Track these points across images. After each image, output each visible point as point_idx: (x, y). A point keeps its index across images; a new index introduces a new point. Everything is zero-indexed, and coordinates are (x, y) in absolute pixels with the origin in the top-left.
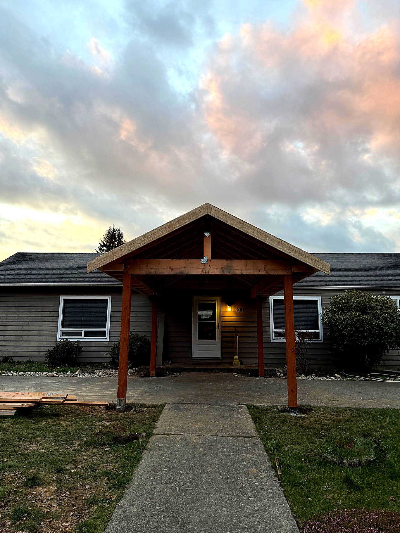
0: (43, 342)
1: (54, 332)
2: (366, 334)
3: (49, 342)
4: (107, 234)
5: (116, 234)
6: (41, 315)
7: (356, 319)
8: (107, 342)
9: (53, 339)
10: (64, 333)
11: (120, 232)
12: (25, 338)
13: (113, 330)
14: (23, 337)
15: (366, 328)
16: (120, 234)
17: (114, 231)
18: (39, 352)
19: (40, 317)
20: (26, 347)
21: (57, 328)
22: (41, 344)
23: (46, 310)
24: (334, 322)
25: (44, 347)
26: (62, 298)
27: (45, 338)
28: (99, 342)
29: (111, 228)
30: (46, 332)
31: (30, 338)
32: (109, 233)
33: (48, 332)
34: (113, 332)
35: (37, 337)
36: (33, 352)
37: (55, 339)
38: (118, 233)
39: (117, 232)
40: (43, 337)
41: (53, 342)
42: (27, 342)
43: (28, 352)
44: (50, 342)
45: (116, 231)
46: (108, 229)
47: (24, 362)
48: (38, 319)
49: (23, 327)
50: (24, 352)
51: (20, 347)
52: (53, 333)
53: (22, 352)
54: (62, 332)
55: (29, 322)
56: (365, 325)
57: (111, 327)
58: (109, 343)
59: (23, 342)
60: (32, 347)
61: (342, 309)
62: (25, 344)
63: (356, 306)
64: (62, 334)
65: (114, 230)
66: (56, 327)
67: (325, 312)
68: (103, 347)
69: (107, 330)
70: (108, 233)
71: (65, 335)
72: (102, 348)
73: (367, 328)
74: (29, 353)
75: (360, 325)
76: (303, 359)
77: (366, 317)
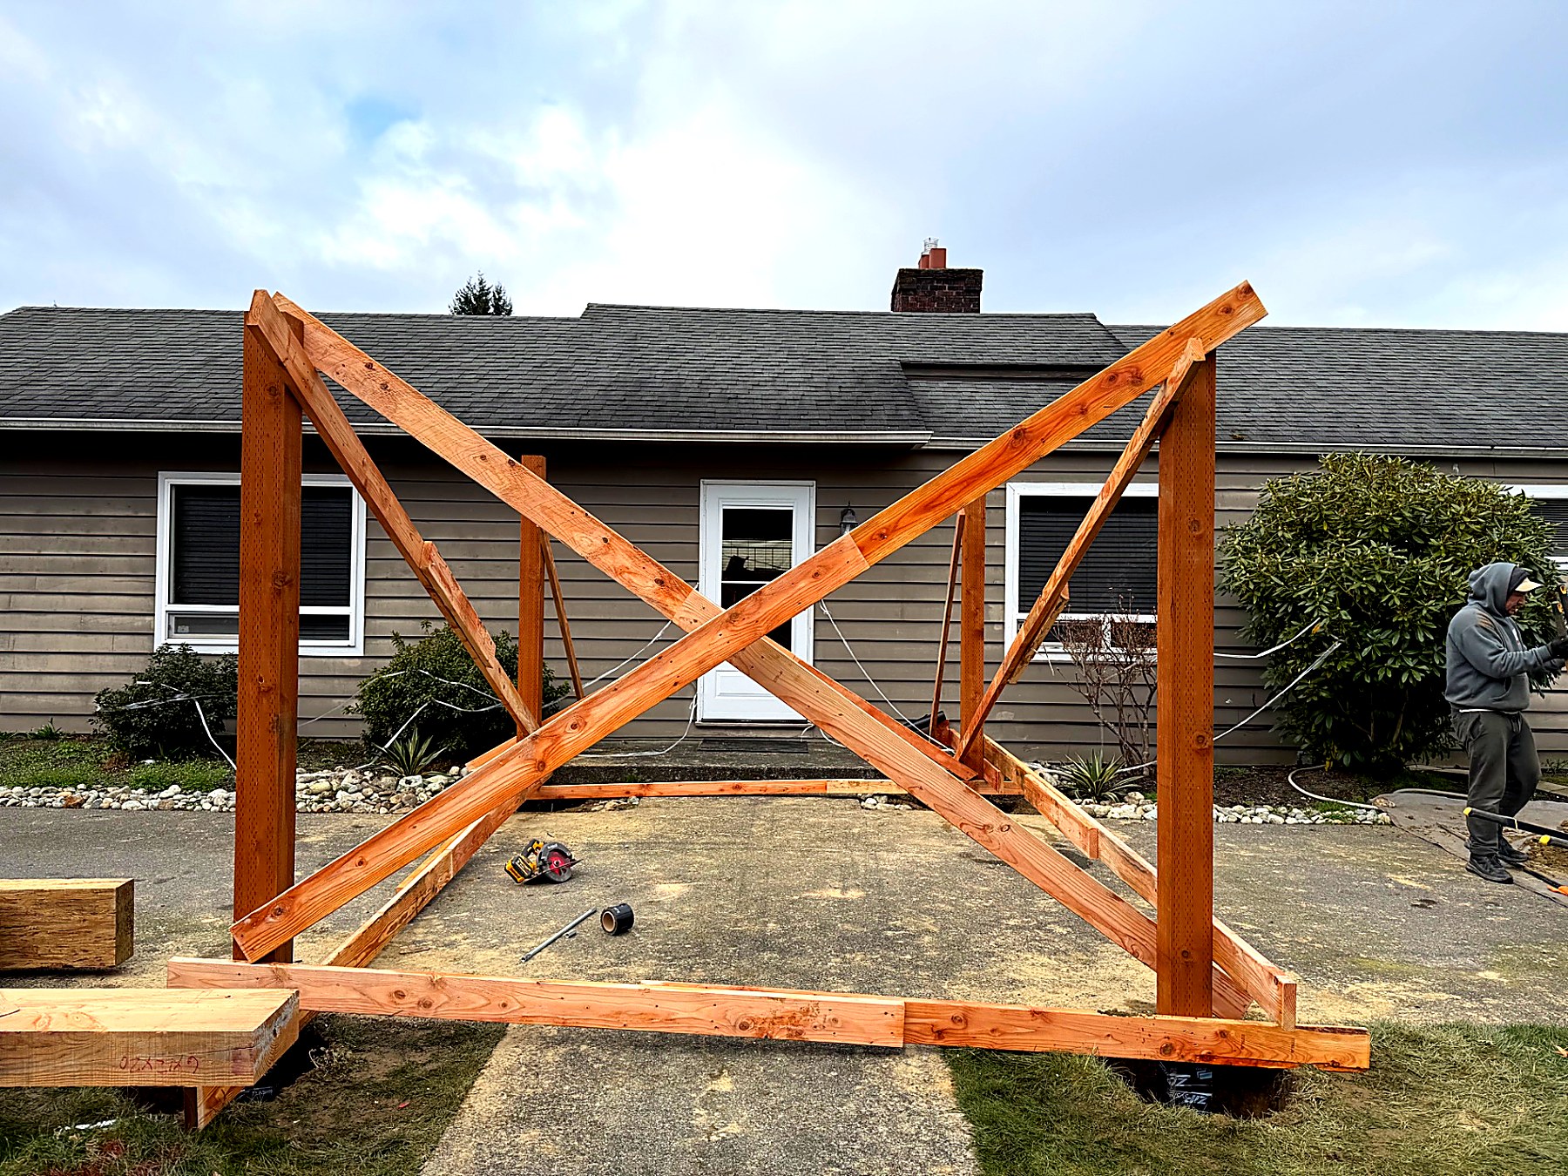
0: (100, 657)
1: (142, 618)
2: (1425, 636)
3: (122, 657)
4: (461, 303)
5: (490, 303)
6: (81, 550)
7: (1383, 575)
8: (357, 660)
9: (138, 644)
10: (182, 622)
11: (500, 298)
12: (23, 643)
13: (378, 612)
14: (16, 636)
15: (1425, 612)
16: (501, 303)
17: (484, 292)
18: (85, 697)
19: (80, 558)
20: (32, 676)
21: (152, 603)
22: (93, 664)
23: (103, 530)
24: (1280, 586)
25: (106, 677)
26: (167, 482)
27: (104, 643)
28: (324, 660)
29: (472, 283)
30: (107, 619)
31: (46, 643)
32: (466, 298)
33: (115, 618)
34: (378, 621)
35: (75, 636)
36: (61, 697)
37: (148, 644)
38: (495, 299)
39: (491, 295)
40: (100, 637)
41: (137, 657)
42: (31, 657)
43: (40, 697)
44: (126, 657)
45: (488, 294)
46: (463, 286)
47: (25, 735)
48: (74, 566)
49: (13, 596)
50: (24, 697)
51: (8, 676)
52: (138, 622)
53: (15, 697)
54: (173, 618)
55: (38, 578)
56: (1421, 597)
57: (370, 601)
58: (362, 663)
59: (16, 655)
60: (54, 677)
61: (1311, 533)
62: (23, 663)
63: (1379, 520)
64: (173, 626)
65: (482, 289)
66: (149, 598)
67: (1239, 544)
68: (342, 681)
69: (355, 610)
70: (463, 300)
71: (187, 629)
72: (336, 681)
73: (1429, 611)
74: (42, 699)
75: (1400, 597)
76: (1135, 725)
77: (1425, 564)
